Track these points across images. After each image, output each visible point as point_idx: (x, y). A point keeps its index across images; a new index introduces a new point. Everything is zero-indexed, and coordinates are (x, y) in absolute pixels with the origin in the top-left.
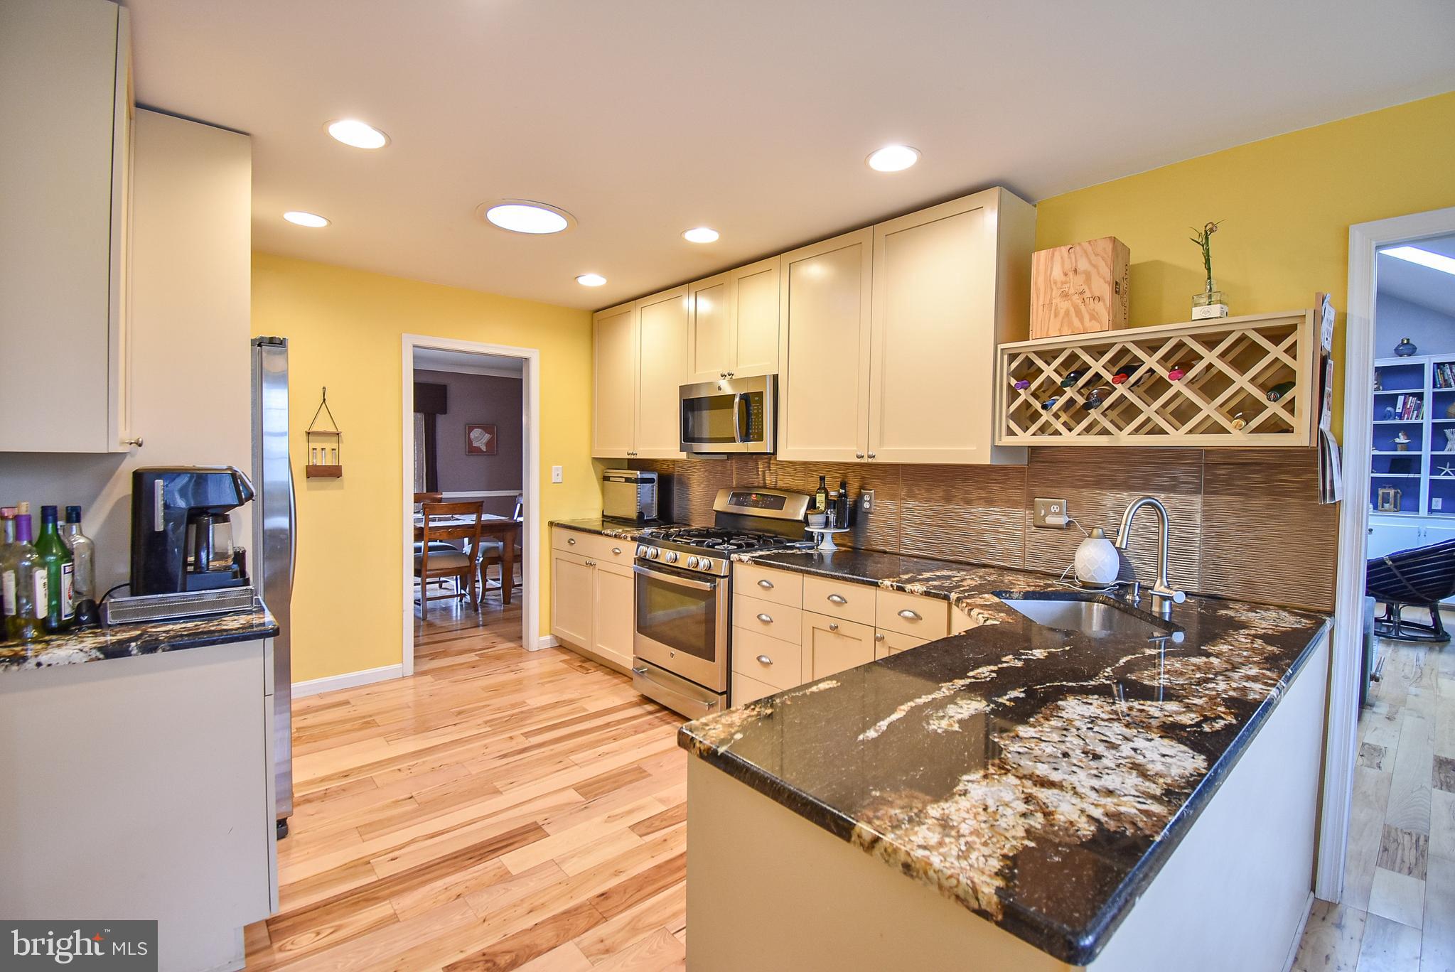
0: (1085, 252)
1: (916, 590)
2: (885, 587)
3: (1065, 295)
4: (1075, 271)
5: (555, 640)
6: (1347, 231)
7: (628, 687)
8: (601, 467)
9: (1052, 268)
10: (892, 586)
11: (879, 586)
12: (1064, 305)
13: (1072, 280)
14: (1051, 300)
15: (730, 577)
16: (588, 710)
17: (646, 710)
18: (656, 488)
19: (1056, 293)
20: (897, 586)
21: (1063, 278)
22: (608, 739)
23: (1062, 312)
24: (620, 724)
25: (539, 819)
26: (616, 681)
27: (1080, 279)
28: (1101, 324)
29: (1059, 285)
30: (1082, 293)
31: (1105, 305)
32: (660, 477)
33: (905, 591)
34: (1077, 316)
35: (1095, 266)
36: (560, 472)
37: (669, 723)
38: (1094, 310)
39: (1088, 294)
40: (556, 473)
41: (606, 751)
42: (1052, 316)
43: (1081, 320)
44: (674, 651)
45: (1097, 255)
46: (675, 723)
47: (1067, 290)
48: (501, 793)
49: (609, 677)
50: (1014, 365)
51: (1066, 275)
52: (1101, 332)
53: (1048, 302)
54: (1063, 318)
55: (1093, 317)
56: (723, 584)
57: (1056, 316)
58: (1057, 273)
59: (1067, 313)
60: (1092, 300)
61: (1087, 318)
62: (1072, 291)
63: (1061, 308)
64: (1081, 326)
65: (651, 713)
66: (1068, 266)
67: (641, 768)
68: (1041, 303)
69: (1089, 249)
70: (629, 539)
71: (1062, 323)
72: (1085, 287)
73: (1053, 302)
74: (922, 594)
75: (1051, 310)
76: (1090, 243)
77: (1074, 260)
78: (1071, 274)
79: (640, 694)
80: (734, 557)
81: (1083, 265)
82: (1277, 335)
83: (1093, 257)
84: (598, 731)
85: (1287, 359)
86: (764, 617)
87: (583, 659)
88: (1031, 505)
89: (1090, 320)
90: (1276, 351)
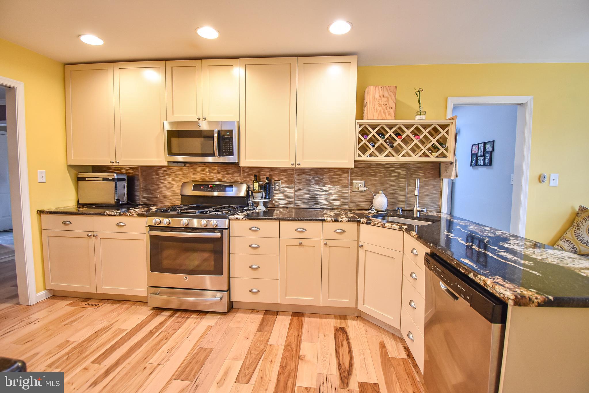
0: (387, 89)
1: (344, 220)
2: (328, 221)
3: (380, 105)
4: (384, 96)
5: (49, 293)
6: (447, 98)
7: (138, 307)
8: (74, 172)
9: (375, 93)
10: (332, 220)
11: (325, 221)
12: (380, 108)
13: (382, 100)
14: (375, 105)
15: (229, 228)
16: (126, 330)
17: (166, 316)
18: (126, 184)
19: (377, 103)
20: (335, 220)
21: (379, 98)
22: (161, 340)
23: (379, 111)
24: (158, 330)
26: (125, 306)
27: (385, 99)
28: (392, 117)
29: (378, 100)
30: (386, 105)
31: (393, 110)
32: (128, 177)
33: (339, 221)
34: (384, 113)
35: (390, 96)
36: (44, 175)
37: (188, 318)
38: (389, 112)
39: (388, 106)
40: (41, 175)
41: (169, 348)
42: (375, 112)
43: (385, 115)
44: (187, 276)
45: (391, 92)
46: (192, 316)
47: (380, 102)
49: (118, 305)
50: (361, 129)
51: (380, 97)
52: (391, 121)
53: (373, 106)
54: (379, 113)
55: (389, 114)
56: (226, 232)
57: (376, 112)
58: (377, 96)
59: (380, 111)
60: (389, 108)
61: (387, 114)
62: (382, 103)
63: (378, 109)
64: (385, 117)
65: (171, 316)
66: (381, 94)
67: (202, 348)
68: (371, 106)
69: (388, 89)
70: (136, 215)
71: (379, 115)
72: (387, 103)
73: (376, 106)
74: (347, 222)
75: (374, 110)
76: (389, 87)
77: (383, 92)
78: (382, 97)
79: (151, 308)
80: (232, 217)
81: (386, 94)
82: (444, 127)
83: (389, 92)
84: (148, 339)
85: (446, 135)
86: (254, 246)
87: (84, 299)
88: (351, 184)
89: (388, 116)
90: (443, 132)
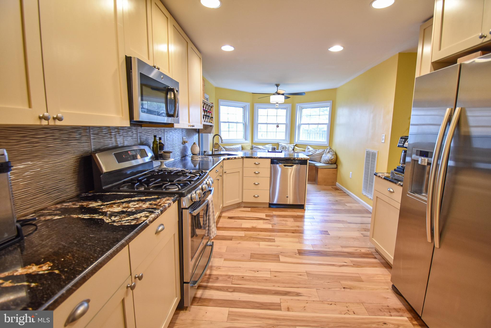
25: (298, 256)
48: (306, 272)
